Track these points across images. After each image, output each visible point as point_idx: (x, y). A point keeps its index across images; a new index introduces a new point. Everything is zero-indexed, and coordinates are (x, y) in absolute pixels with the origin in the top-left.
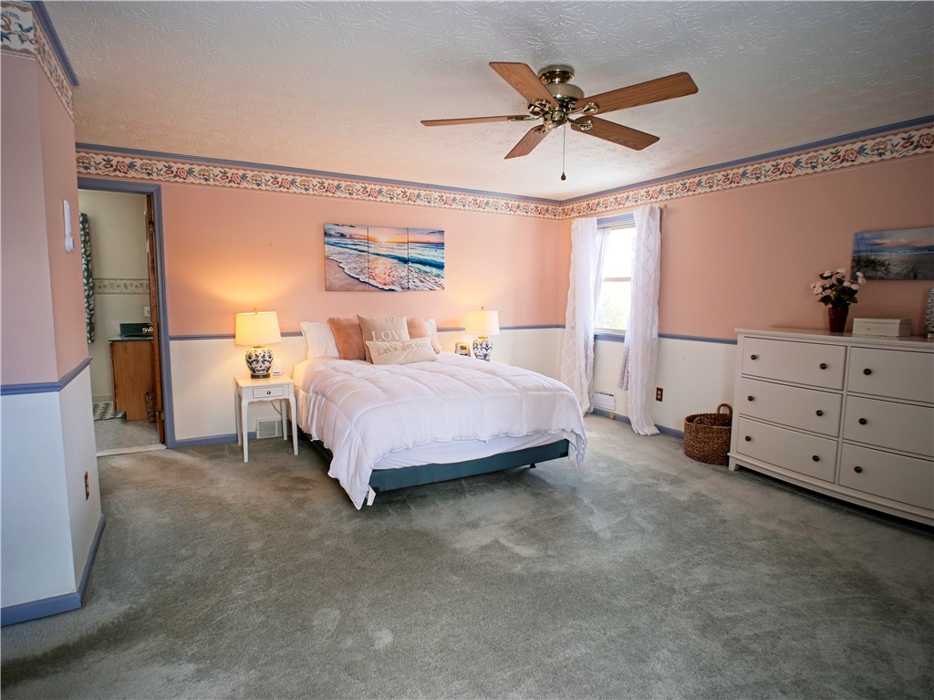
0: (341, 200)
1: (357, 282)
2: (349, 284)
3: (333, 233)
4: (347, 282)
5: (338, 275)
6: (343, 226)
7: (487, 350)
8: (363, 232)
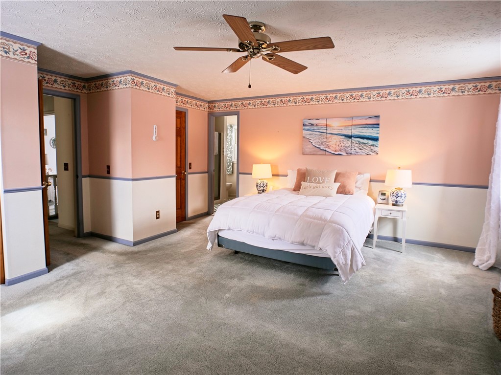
0: (313, 106)
1: (319, 150)
2: (314, 151)
3: (307, 124)
4: (313, 150)
5: (309, 146)
6: (313, 119)
7: (397, 198)
8: (323, 122)
